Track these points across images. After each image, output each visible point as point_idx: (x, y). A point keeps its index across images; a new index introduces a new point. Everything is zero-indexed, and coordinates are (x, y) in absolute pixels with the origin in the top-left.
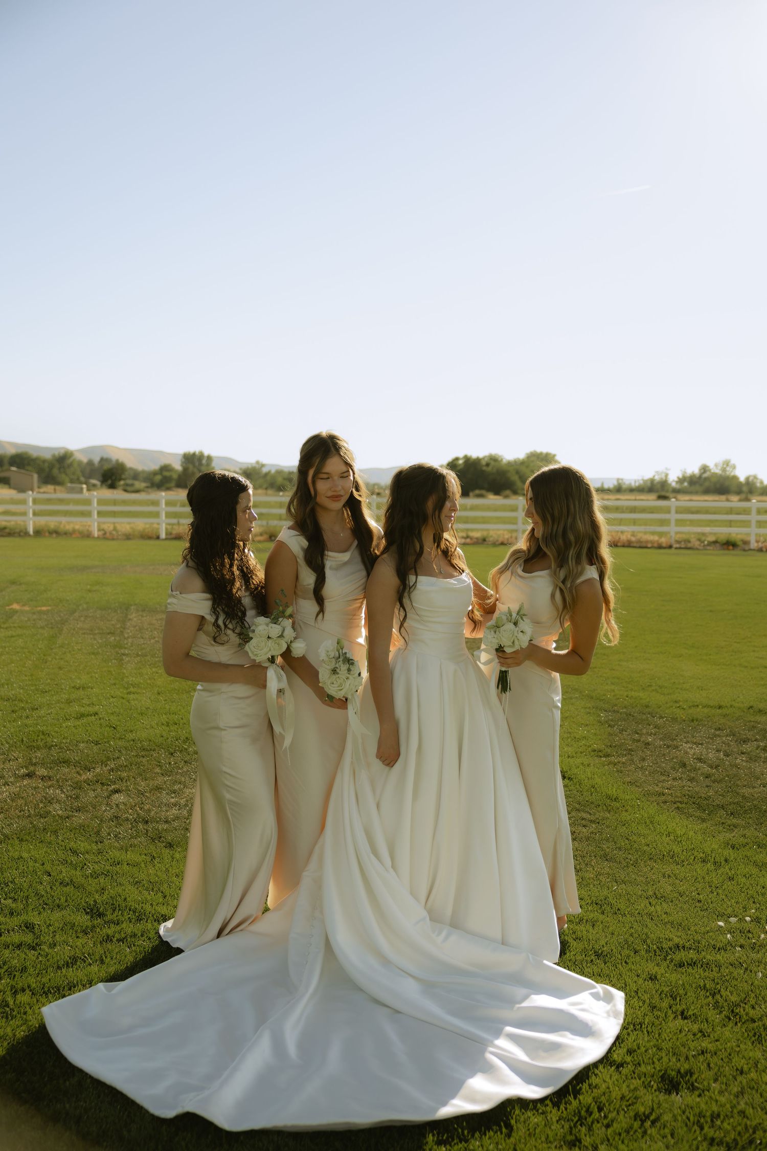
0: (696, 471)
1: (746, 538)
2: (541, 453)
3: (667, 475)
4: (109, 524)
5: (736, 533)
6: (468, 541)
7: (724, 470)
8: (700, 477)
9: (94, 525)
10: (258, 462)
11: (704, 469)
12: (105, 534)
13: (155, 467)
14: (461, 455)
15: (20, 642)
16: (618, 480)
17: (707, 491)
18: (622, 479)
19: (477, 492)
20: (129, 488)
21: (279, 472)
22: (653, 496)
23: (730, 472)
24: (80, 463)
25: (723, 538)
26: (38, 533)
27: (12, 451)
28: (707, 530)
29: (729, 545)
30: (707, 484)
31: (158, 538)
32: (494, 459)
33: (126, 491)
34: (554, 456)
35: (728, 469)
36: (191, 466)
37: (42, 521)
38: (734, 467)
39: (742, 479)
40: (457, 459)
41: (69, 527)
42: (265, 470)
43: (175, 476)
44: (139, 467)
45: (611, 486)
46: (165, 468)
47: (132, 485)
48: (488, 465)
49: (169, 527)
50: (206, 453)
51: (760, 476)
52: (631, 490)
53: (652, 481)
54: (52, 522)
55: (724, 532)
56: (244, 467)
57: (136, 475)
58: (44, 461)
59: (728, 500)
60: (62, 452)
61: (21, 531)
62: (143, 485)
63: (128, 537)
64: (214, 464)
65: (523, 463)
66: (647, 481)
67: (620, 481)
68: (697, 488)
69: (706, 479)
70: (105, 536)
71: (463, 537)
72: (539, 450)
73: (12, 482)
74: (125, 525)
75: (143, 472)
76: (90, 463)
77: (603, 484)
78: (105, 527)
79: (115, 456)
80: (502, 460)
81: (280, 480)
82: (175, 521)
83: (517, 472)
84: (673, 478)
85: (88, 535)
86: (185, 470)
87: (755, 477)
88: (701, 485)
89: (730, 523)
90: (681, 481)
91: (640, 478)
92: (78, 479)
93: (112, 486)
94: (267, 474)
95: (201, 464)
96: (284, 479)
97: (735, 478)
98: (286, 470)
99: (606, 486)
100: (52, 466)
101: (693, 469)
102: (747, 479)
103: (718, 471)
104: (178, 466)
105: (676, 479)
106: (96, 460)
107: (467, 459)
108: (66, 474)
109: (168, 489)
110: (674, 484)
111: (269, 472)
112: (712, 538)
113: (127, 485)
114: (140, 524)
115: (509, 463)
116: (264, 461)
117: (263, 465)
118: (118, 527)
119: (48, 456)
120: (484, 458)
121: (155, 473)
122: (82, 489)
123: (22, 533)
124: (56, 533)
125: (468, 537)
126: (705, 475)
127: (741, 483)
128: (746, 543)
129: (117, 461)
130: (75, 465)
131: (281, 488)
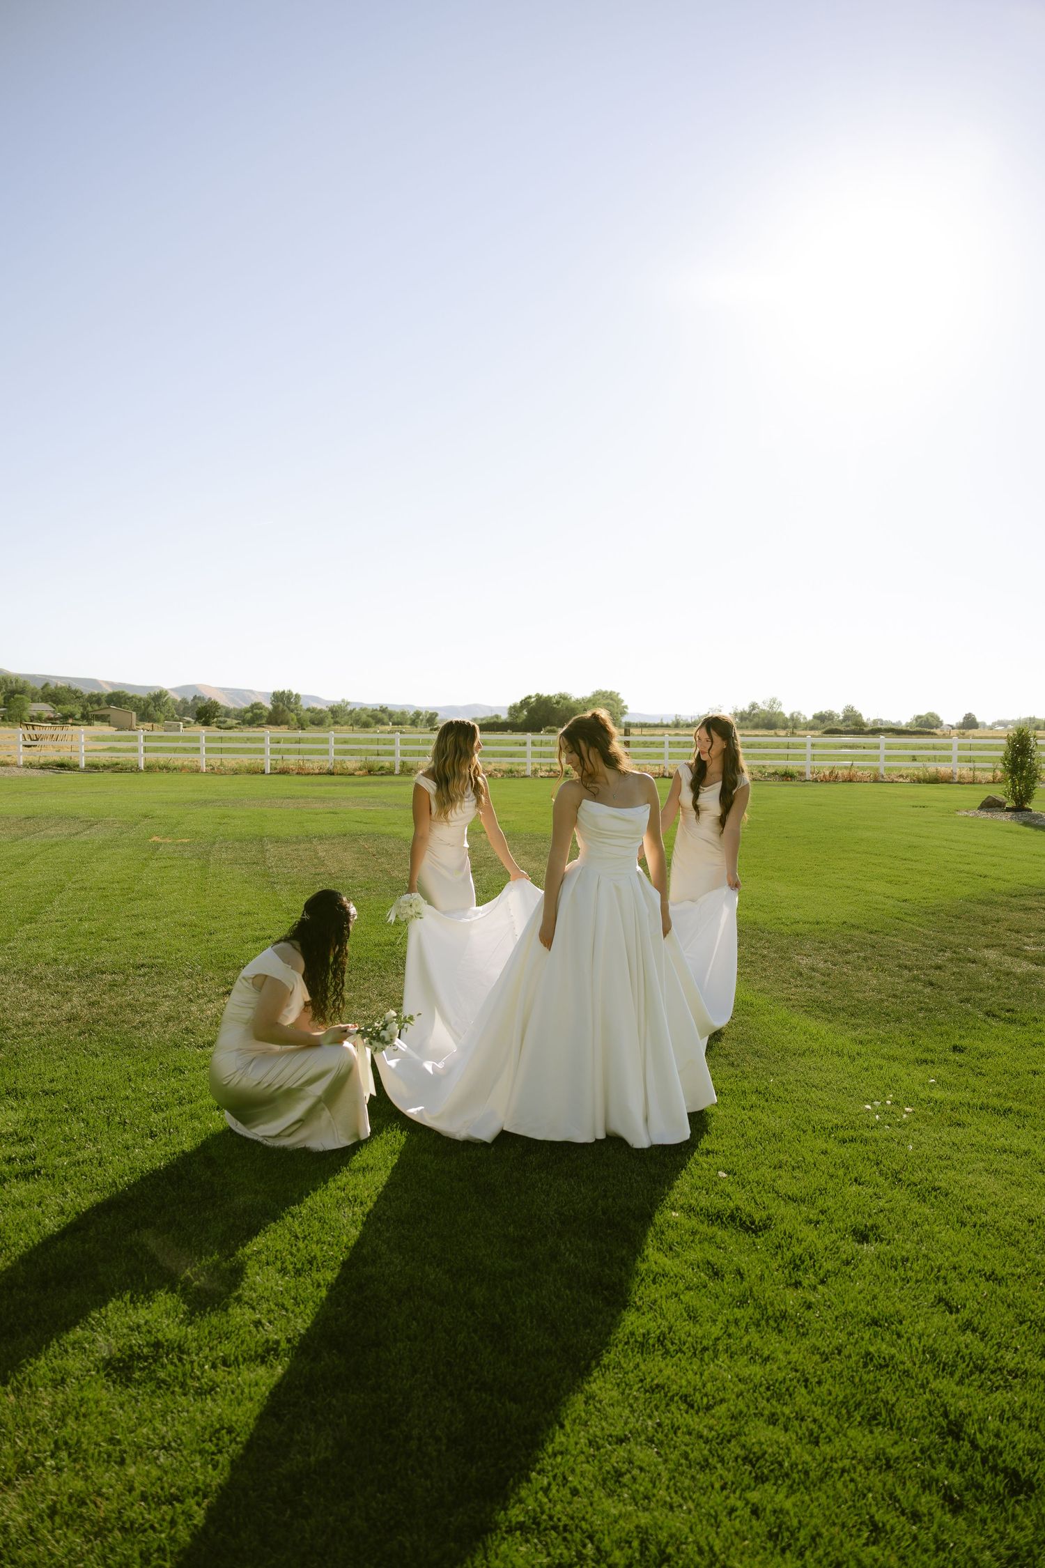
0: (747, 709)
1: (801, 770)
2: (606, 692)
4: (216, 759)
5: (793, 766)
6: (552, 773)
7: (771, 707)
8: (750, 713)
9: (202, 760)
10: (343, 701)
11: (754, 706)
12: (213, 769)
13: (246, 705)
14: (533, 694)
15: (176, 873)
16: (676, 716)
17: (756, 727)
18: (680, 716)
19: (548, 728)
20: (222, 725)
21: (364, 710)
23: (777, 709)
24: (174, 701)
25: (781, 770)
26: (149, 769)
27: (110, 690)
28: (767, 762)
29: (787, 776)
30: (756, 720)
31: (263, 772)
32: (563, 697)
33: (218, 727)
34: (618, 693)
35: (775, 706)
36: (278, 705)
37: (153, 757)
38: (780, 705)
39: (788, 715)
40: (530, 697)
41: (178, 763)
42: (350, 708)
43: (265, 714)
44: (231, 706)
45: (670, 722)
46: (256, 706)
47: (225, 722)
48: (558, 703)
49: (274, 762)
50: (294, 693)
54: (162, 758)
55: (781, 765)
56: (331, 705)
57: (228, 714)
58: (140, 700)
59: (776, 735)
60: (157, 691)
61: (132, 767)
62: (236, 722)
63: (236, 772)
67: (679, 718)
68: (748, 723)
69: (755, 715)
70: (213, 771)
71: (547, 771)
72: (604, 690)
73: (111, 719)
74: (231, 761)
75: (234, 709)
76: (184, 701)
78: (212, 762)
79: (208, 695)
80: (570, 698)
81: (364, 717)
82: (279, 757)
85: (197, 771)
86: (276, 708)
88: (751, 721)
89: (787, 757)
92: (173, 716)
93: (206, 723)
94: (352, 712)
95: (289, 702)
96: (369, 716)
97: (781, 714)
98: (370, 708)
99: (665, 722)
100: (147, 704)
101: (745, 706)
102: (792, 715)
103: (766, 708)
104: (268, 705)
106: (190, 698)
107: (539, 697)
108: (162, 712)
109: (260, 726)
111: (354, 709)
112: (772, 770)
113: (220, 722)
114: (245, 760)
116: (349, 699)
117: (348, 703)
118: (225, 763)
119: (144, 695)
120: (554, 697)
121: (247, 711)
122: (179, 726)
123: (135, 769)
124: (166, 768)
125: (551, 770)
126: (755, 712)
127: (786, 719)
128: (802, 774)
129: (210, 699)
130: (170, 703)
131: (366, 725)
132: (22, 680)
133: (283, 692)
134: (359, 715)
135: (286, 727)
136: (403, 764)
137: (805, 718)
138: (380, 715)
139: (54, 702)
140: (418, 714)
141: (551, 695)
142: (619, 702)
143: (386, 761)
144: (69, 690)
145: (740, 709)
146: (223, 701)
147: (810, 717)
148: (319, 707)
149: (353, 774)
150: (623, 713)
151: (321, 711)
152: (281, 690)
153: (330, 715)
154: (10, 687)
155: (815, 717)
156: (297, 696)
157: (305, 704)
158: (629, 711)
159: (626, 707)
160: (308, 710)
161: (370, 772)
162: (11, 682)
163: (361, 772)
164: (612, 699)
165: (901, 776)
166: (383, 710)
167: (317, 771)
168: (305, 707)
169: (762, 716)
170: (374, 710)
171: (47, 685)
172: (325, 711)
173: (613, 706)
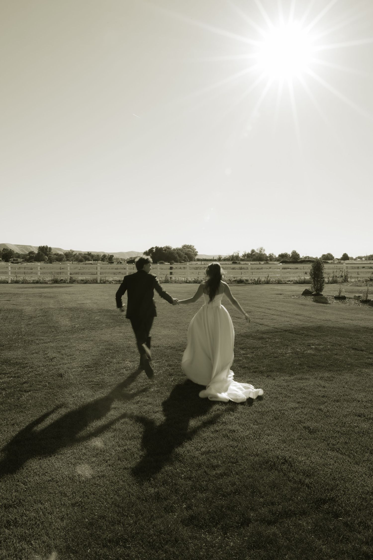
0: (250, 252)
2: (188, 246)
3: (238, 254)
7: (261, 251)
8: (251, 254)
10: (71, 250)
11: (253, 251)
13: (27, 252)
14: (154, 247)
16: (219, 256)
17: (254, 260)
18: (221, 256)
19: (161, 262)
20: (14, 262)
21: (80, 254)
22: (231, 262)
23: (263, 253)
30: (254, 257)
32: (168, 248)
33: (12, 263)
34: (193, 246)
35: (262, 251)
36: (41, 252)
38: (264, 250)
39: (268, 255)
40: (153, 248)
42: (74, 253)
43: (35, 256)
44: (21, 253)
46: (31, 253)
47: (17, 260)
48: (165, 250)
49: (12, 278)
50: (49, 247)
51: (274, 254)
52: (225, 260)
53: (233, 256)
56: (66, 252)
57: (18, 256)
59: (260, 264)
62: (22, 260)
64: (52, 251)
65: (180, 249)
66: (231, 256)
68: (250, 258)
69: (254, 255)
72: (187, 244)
75: (22, 254)
77: (214, 257)
80: (171, 248)
81: (80, 257)
82: (15, 275)
83: (177, 253)
84: (241, 255)
86: (39, 253)
87: (273, 254)
88: (252, 258)
90: (244, 256)
91: (228, 255)
93: (7, 261)
95: (46, 251)
96: (82, 257)
97: (265, 254)
98: (83, 253)
99: (215, 258)
101: (249, 251)
102: (270, 254)
103: (258, 252)
104: (36, 252)
107: (157, 248)
109: (31, 262)
110: (241, 257)
111: (76, 254)
113: (14, 260)
115: (174, 250)
116: (74, 249)
117: (73, 251)
120: (164, 248)
121: (26, 255)
127: (267, 256)
128: (247, 280)
129: (11, 250)
131: (81, 261)
133: (44, 246)
134: (78, 256)
135: (44, 262)
136: (71, 278)
137: (275, 256)
138: (87, 256)
140: (104, 256)
141: (162, 247)
142: (194, 250)
143: (63, 277)
145: (247, 253)
146: (17, 250)
147: (277, 256)
148: (60, 253)
149: (47, 283)
150: (196, 255)
151: (61, 255)
152: (43, 246)
153: (65, 257)
155: (279, 256)
156: (50, 249)
157: (53, 252)
158: (198, 254)
159: (197, 252)
160: (55, 254)
161: (56, 281)
163: (51, 282)
164: (191, 249)
165: (289, 281)
166: (89, 254)
167: (32, 282)
168: (54, 253)
169: (256, 255)
170: (85, 254)
172: (63, 255)
173: (191, 251)
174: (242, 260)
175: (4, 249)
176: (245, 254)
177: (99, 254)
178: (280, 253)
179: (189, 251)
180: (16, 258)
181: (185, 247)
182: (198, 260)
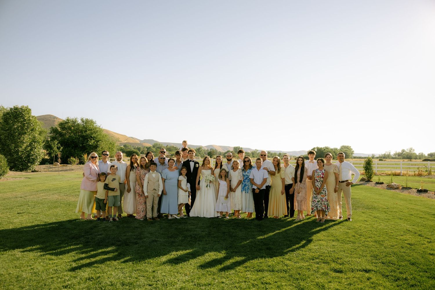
0: (400, 152)
2: (346, 146)
3: (390, 153)
7: (410, 151)
8: (402, 154)
10: (256, 150)
11: (403, 151)
16: (372, 154)
17: (404, 158)
18: (374, 154)
24: (204, 150)
30: (404, 156)
34: (350, 147)
35: (412, 151)
38: (414, 150)
39: (417, 154)
42: (258, 152)
50: (240, 147)
51: (424, 153)
53: (385, 154)
56: (252, 151)
59: (411, 161)
60: (199, 147)
67: (373, 155)
68: (401, 157)
69: (404, 154)
72: (345, 145)
75: (223, 152)
76: (207, 150)
77: (369, 156)
79: (214, 148)
90: (395, 154)
97: (414, 154)
101: (399, 151)
102: (419, 154)
103: (408, 152)
105: (393, 154)
107: (319, 148)
108: (200, 154)
110: (392, 156)
116: (258, 149)
117: (257, 150)
126: (404, 153)
130: (203, 151)
132: (161, 144)
133: (237, 147)
137: (425, 155)
139: (169, 151)
142: (350, 150)
144: (173, 147)
145: (398, 152)
146: (220, 150)
147: (426, 155)
148: (249, 151)
150: (352, 153)
152: (236, 146)
153: (252, 154)
154: (158, 146)
155: (429, 155)
158: (354, 153)
159: (353, 151)
162: (158, 145)
164: (348, 149)
169: (406, 154)
171: (167, 146)
172: (250, 153)
173: (348, 151)
174: (393, 158)
175: (211, 149)
176: (396, 153)
177: (276, 152)
178: (430, 153)
179: (346, 150)
180: (219, 155)
181: (343, 147)
182: (355, 158)
